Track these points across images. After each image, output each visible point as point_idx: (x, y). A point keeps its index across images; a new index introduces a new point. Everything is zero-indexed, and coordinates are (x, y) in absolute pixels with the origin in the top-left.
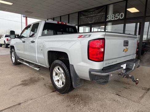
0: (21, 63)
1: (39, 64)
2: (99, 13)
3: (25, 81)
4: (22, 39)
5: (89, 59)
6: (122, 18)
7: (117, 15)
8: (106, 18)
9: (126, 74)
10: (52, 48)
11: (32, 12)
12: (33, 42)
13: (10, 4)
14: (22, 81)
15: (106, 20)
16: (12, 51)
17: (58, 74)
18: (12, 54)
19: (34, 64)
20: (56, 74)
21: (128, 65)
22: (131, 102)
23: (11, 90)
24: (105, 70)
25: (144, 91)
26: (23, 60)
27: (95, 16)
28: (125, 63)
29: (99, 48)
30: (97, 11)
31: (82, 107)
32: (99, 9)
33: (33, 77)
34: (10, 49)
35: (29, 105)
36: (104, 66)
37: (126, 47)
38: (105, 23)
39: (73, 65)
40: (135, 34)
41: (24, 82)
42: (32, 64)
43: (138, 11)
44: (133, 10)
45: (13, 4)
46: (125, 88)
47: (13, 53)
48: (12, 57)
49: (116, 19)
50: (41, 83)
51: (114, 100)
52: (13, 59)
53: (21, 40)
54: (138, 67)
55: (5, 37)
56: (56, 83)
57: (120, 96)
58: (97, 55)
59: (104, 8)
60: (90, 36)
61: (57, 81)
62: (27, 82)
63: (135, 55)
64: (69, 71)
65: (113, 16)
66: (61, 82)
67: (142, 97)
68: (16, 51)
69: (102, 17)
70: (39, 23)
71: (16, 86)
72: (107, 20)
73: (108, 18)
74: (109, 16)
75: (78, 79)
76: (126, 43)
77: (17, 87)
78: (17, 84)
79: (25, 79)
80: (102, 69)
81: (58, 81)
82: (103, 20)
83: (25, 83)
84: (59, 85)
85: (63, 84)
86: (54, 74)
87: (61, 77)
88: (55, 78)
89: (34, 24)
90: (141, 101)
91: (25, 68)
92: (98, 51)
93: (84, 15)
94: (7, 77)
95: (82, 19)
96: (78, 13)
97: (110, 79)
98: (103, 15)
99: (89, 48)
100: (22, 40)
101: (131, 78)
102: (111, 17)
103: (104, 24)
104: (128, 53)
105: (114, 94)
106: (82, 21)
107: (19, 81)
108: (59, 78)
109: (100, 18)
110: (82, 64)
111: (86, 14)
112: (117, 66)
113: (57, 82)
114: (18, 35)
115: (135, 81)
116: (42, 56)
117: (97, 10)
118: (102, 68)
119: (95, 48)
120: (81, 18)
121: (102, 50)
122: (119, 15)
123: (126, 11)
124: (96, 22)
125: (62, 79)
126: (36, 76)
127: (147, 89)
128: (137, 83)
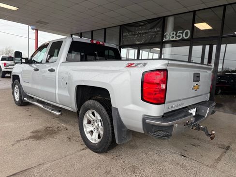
0: (28, 102)
1: (61, 106)
2: (152, 28)
3: (37, 132)
4: (33, 65)
5: (143, 99)
6: (187, 37)
7: (179, 33)
8: (163, 36)
9: (197, 124)
10: (83, 81)
11: (49, 23)
12: (52, 70)
13: (14, 8)
14: (32, 132)
15: (163, 39)
16: (16, 84)
17: (92, 122)
18: (16, 88)
19: (52, 106)
20: (89, 122)
21: (199, 110)
22: (203, 167)
23: (16, 146)
24: (166, 117)
25: (221, 151)
26: (32, 98)
27: (146, 33)
28: (194, 108)
29: (159, 84)
30: (149, 26)
31: (129, 173)
32: (153, 22)
33: (49, 126)
34: (11, 80)
35: (46, 170)
36: (165, 112)
37: (197, 83)
38: (161, 44)
39: (117, 109)
40: (202, 62)
41: (36, 134)
42: (48, 104)
43: (210, 28)
44: (203, 26)
45: (17, 8)
46: (193, 145)
47: (17, 86)
48: (15, 94)
49: (178, 39)
50: (63, 136)
51: (178, 164)
52: (17, 96)
53: (31, 66)
54: (212, 113)
55: (1, 60)
56: (88, 136)
57: (187, 157)
58: (155, 94)
59: (159, 22)
60: (145, 64)
61: (89, 132)
62: (40, 134)
63: (209, 94)
64: (111, 117)
65: (173, 34)
66: (95, 135)
67: (219, 159)
68: (22, 83)
69: (157, 34)
70: (62, 41)
71: (23, 140)
72: (165, 40)
73: (165, 37)
74: (167, 34)
75: (124, 131)
76: (197, 77)
77: (25, 142)
78: (25, 137)
79: (37, 128)
80: (163, 116)
81: (92, 132)
82: (157, 40)
83: (37, 136)
84: (94, 139)
85: (99, 137)
86: (85, 122)
87: (96, 127)
88: (86, 128)
89: (53, 43)
90: (218, 166)
91: (36, 111)
92: (156, 89)
93: (129, 31)
94: (7, 124)
95: (125, 36)
96: (119, 27)
97: (174, 131)
98: (158, 31)
99: (144, 83)
100: (33, 67)
101: (203, 129)
102: (170, 35)
103: (160, 46)
104: (199, 92)
105: (176, 154)
106: (126, 39)
107: (28, 132)
108: (93, 128)
109: (154, 36)
110: (132, 107)
111: (132, 29)
112: (183, 111)
113: (89, 134)
114: (26, 59)
115: (209, 135)
116: (66, 93)
117: (149, 24)
118: (163, 114)
119: (153, 83)
120: (124, 34)
121: (163, 86)
122: (182, 33)
123: (193, 27)
124: (147, 42)
125: (98, 130)
126: (55, 124)
127: (225, 147)
128: (212, 139)
